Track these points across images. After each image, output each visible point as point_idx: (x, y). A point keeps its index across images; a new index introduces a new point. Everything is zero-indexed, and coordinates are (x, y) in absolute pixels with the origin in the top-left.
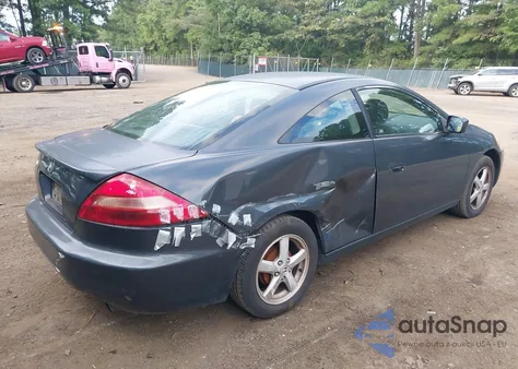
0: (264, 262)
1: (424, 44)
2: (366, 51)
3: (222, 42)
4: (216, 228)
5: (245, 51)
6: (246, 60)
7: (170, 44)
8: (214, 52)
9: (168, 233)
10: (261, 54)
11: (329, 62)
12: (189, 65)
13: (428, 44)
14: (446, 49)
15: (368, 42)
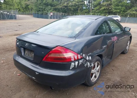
0: (92, 70)
1: (93, 10)
2: (79, 11)
3: (40, 8)
4: (85, 61)
5: (47, 11)
6: (47, 14)
7: (24, 9)
8: (38, 11)
9: (74, 64)
10: (51, 12)
11: (69, 14)
12: (30, 15)
13: (94, 10)
14: (98, 11)
15: (79, 9)
